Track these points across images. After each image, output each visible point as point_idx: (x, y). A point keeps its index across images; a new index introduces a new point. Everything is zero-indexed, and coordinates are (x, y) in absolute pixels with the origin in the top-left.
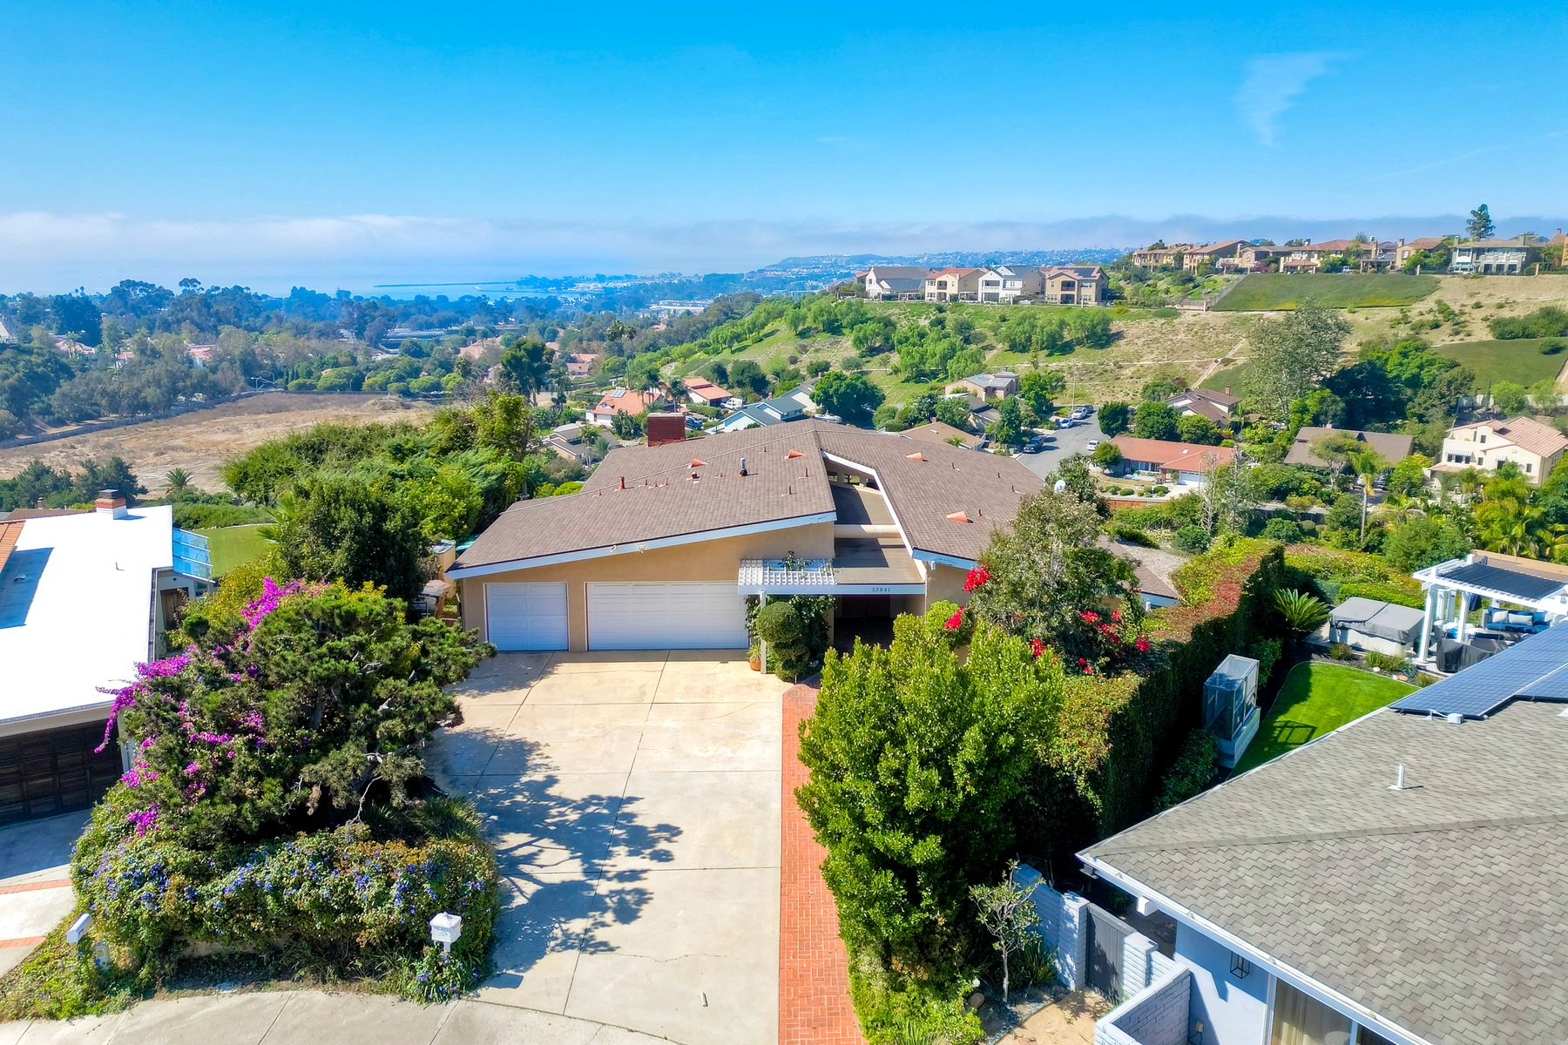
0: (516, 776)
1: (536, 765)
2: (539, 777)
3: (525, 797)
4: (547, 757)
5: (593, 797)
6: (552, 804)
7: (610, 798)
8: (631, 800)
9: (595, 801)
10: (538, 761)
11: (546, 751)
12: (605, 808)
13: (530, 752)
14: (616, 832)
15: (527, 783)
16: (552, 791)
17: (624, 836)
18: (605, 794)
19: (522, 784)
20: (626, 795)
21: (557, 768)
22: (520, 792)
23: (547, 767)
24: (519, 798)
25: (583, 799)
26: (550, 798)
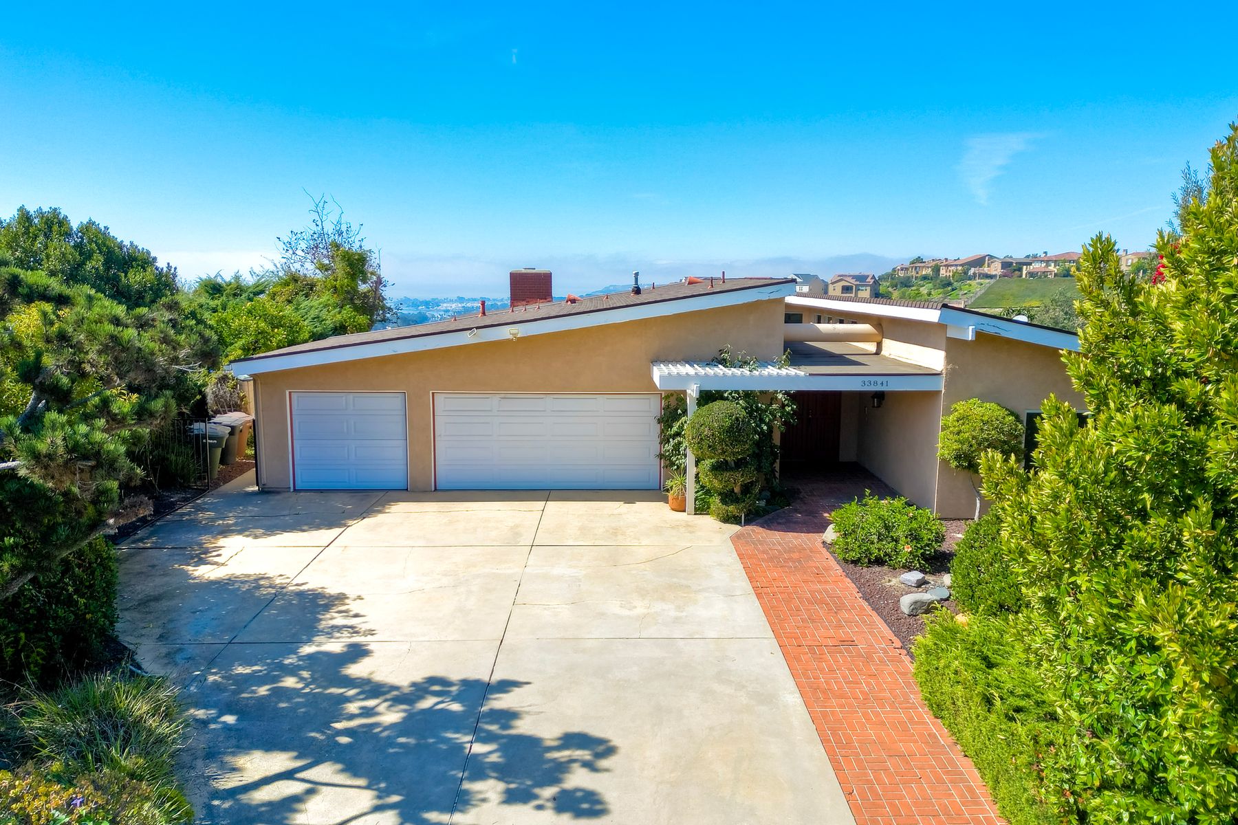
0: (292, 645)
1: (334, 627)
2: (335, 646)
3: (302, 679)
4: (356, 616)
5: (432, 680)
6: (352, 692)
7: (465, 683)
8: (505, 686)
9: (436, 688)
10: (339, 621)
11: (354, 607)
12: (455, 699)
13: (327, 608)
14: (478, 748)
15: (310, 657)
16: (355, 670)
17: (494, 758)
18: (455, 675)
19: (300, 658)
20: (497, 677)
21: (371, 632)
22: (293, 671)
23: (354, 630)
24: (290, 682)
25: (414, 684)
26: (349, 682)
